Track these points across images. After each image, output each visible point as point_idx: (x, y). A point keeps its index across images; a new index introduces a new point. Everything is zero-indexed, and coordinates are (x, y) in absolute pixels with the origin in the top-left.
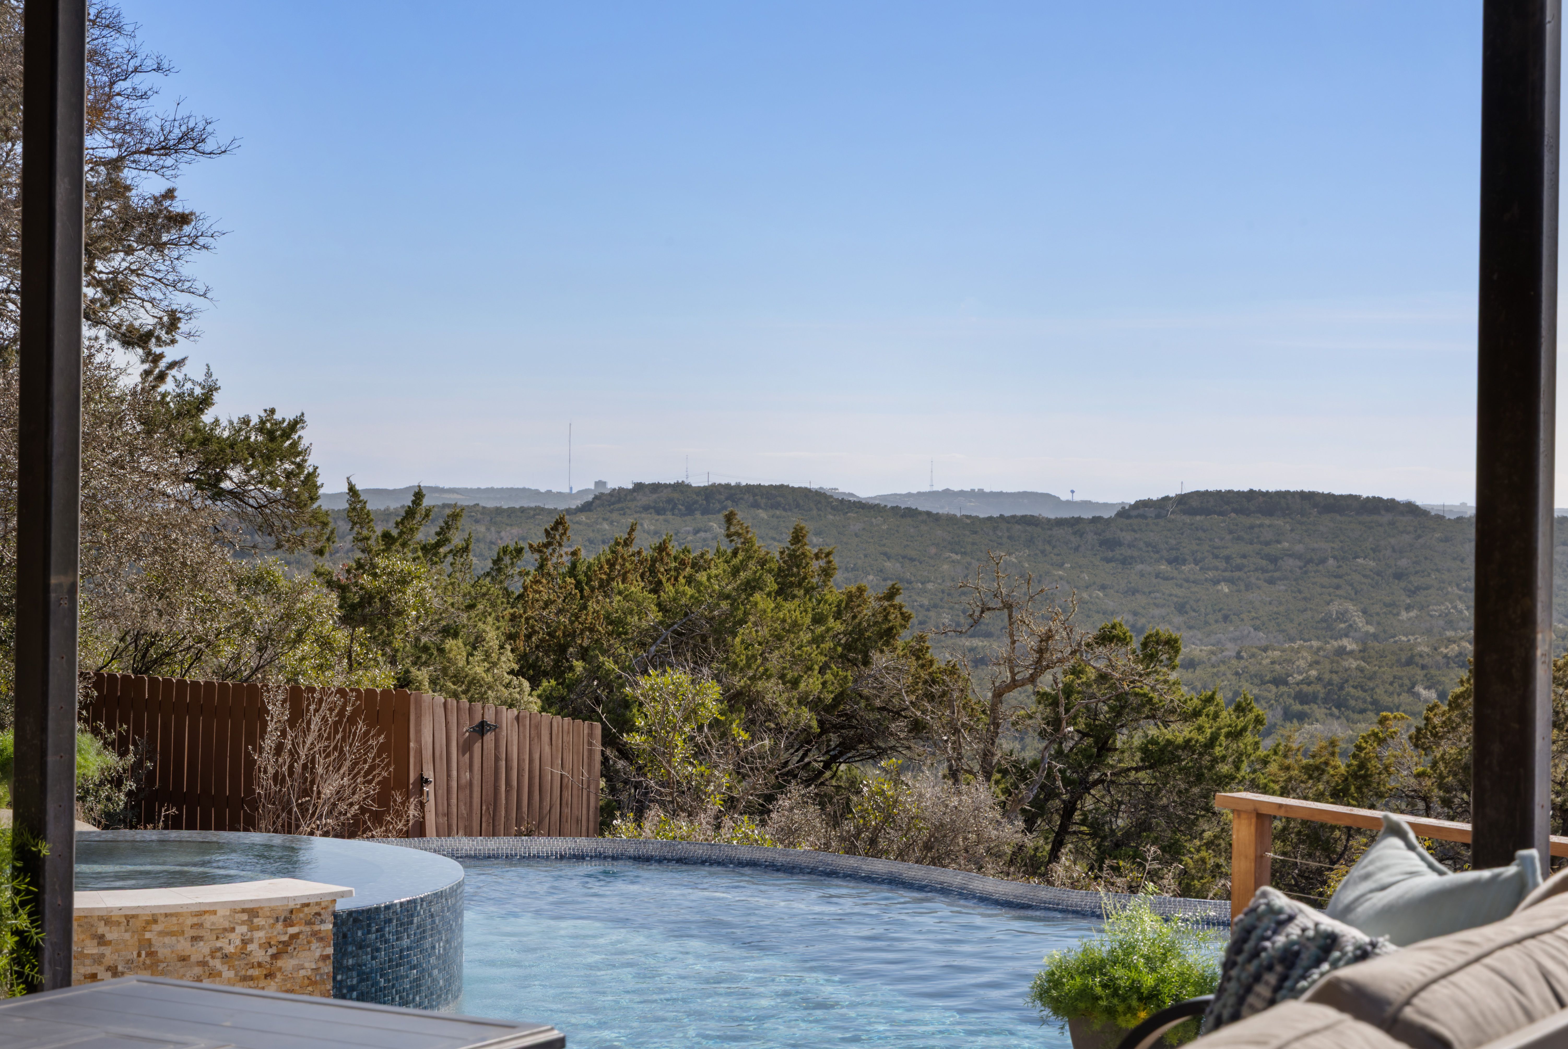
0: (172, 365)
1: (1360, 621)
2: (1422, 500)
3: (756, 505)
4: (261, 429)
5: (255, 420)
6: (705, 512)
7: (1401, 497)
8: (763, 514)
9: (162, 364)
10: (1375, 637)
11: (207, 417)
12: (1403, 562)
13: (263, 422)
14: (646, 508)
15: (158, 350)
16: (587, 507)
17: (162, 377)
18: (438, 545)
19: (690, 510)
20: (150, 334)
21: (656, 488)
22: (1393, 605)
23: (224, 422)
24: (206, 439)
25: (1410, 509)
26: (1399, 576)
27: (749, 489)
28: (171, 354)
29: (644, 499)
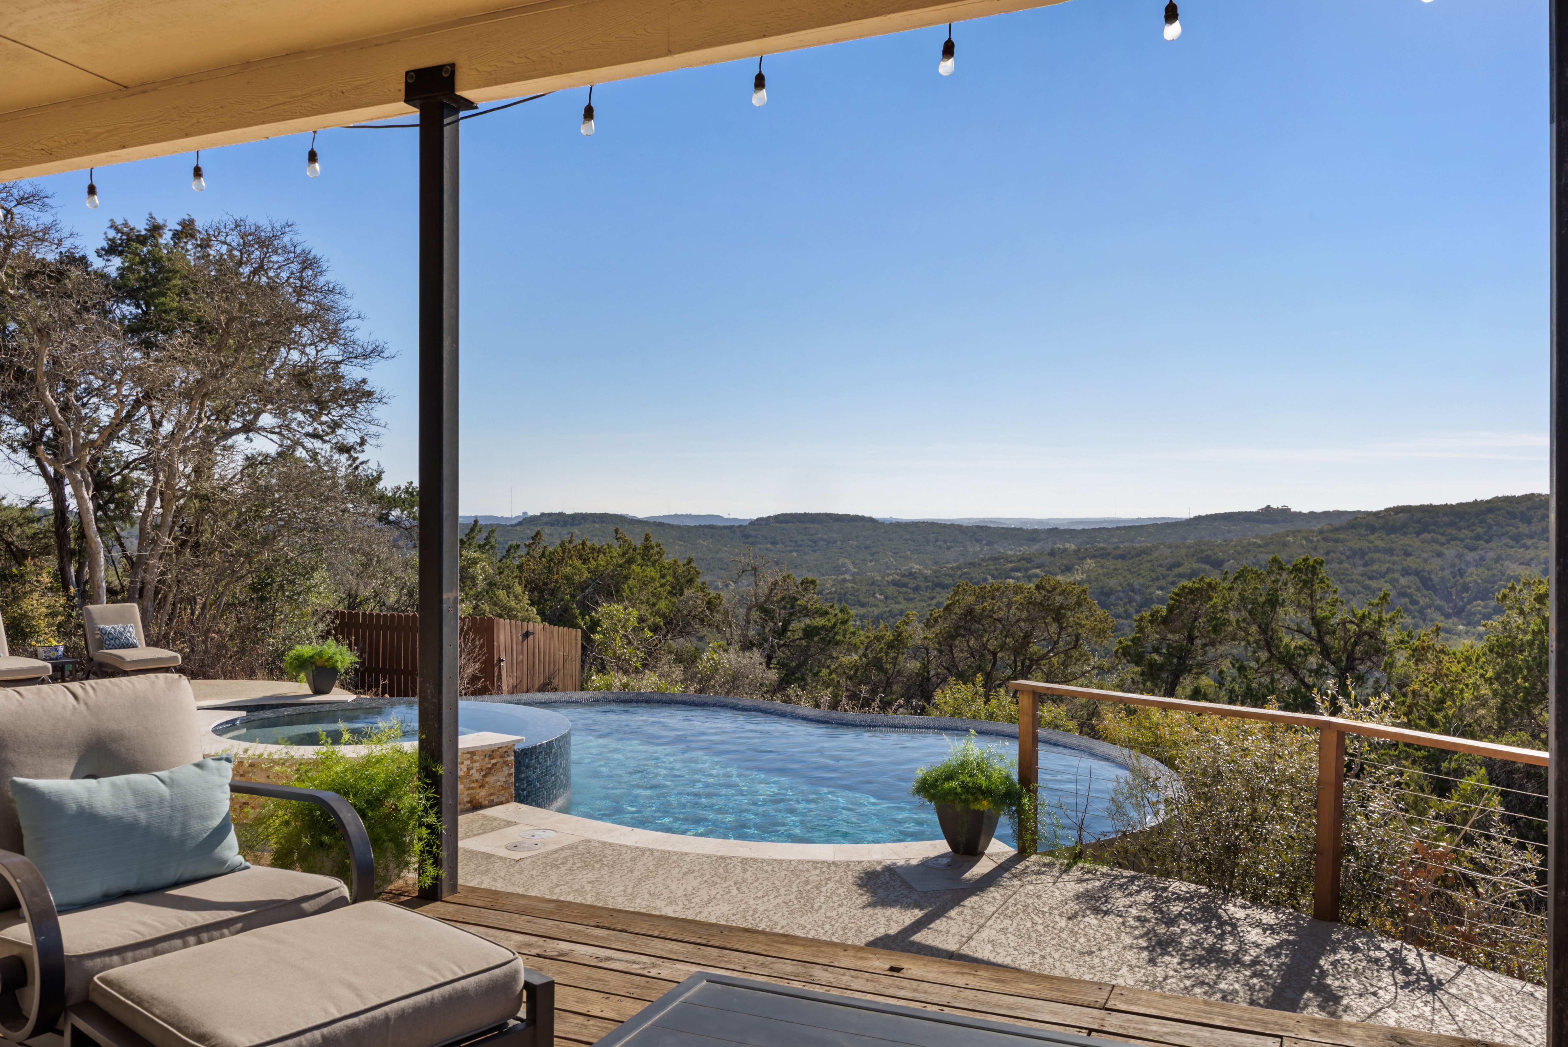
0: (362, 463)
1: (851, 567)
2: (875, 516)
3: (594, 522)
4: (406, 491)
5: (403, 487)
6: (572, 525)
7: (867, 515)
8: (597, 526)
9: (358, 462)
10: (858, 574)
11: (380, 486)
12: (868, 542)
13: (407, 488)
14: (546, 524)
15: (355, 455)
16: (520, 524)
17: (357, 468)
18: (485, 544)
19: (565, 524)
20: (352, 447)
21: (550, 515)
22: (864, 560)
23: (389, 489)
24: (382, 497)
25: (871, 520)
26: (866, 548)
27: (591, 515)
28: (362, 457)
29: (545, 520)
